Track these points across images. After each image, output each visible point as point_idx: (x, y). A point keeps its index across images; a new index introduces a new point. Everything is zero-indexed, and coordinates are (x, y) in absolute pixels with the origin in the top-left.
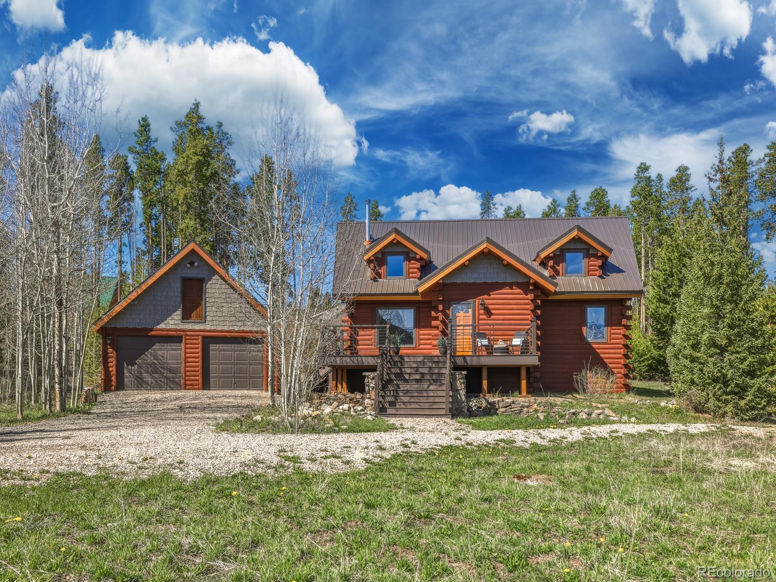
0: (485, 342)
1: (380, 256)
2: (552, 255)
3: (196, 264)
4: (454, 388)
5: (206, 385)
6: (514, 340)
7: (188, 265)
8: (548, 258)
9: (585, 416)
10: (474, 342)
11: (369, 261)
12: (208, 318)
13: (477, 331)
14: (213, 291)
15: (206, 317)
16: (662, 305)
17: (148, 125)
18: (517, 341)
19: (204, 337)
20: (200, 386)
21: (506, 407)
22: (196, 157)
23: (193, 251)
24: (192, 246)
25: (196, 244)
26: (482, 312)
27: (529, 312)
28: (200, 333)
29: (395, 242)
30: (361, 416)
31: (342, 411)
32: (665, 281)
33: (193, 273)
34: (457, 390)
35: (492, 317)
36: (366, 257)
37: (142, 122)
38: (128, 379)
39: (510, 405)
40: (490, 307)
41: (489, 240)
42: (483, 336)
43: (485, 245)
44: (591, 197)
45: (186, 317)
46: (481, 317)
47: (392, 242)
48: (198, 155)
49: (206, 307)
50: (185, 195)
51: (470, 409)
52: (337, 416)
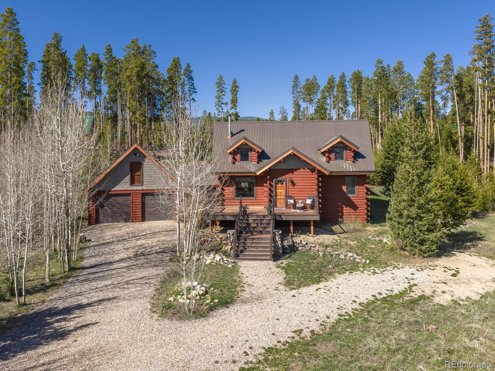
0: (292, 201)
1: (236, 150)
2: (327, 150)
3: (138, 155)
4: (275, 240)
5: (143, 219)
6: (307, 200)
7: (134, 156)
8: (325, 152)
9: (343, 257)
10: (287, 201)
11: (230, 153)
12: (144, 183)
13: (288, 195)
14: (147, 168)
15: (143, 182)
16: (387, 161)
17: (111, 49)
18: (309, 201)
19: (142, 194)
20: (141, 220)
21: (303, 247)
22: (137, 69)
23: (136, 148)
24: (135, 146)
25: (138, 144)
26: (290, 184)
27: (315, 179)
28: (140, 191)
29: (244, 144)
30: (226, 265)
31: (216, 262)
32: (389, 147)
33: (135, 159)
34: (277, 242)
35: (296, 187)
36: (229, 151)
37: (108, 48)
38: (101, 218)
39: (305, 246)
40: (295, 181)
41: (293, 148)
42: (291, 197)
43: (291, 151)
44: (352, 76)
45: (132, 182)
46: (290, 187)
47: (242, 144)
48: (137, 67)
49: (143, 178)
50: (131, 90)
51: (284, 247)
52: (213, 265)
